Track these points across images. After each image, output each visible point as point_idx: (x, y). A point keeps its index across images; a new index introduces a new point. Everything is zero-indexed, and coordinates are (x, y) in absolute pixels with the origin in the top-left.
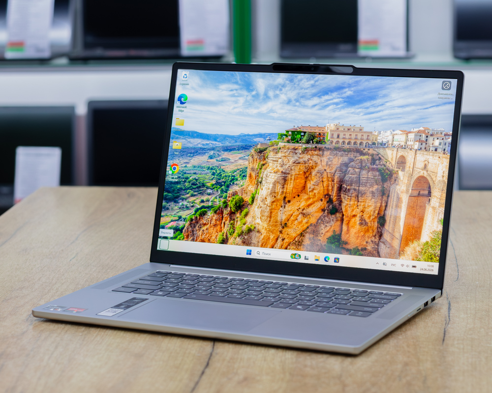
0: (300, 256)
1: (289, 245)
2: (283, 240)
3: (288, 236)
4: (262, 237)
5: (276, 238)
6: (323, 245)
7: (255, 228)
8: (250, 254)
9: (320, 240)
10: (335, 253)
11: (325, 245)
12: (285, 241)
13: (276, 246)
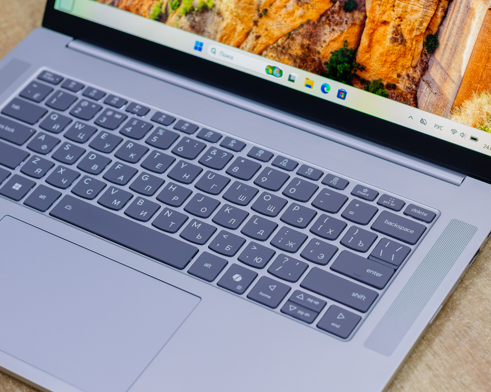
0: (281, 72)
1: (266, 49)
2: (258, 37)
3: (266, 33)
4: (224, 24)
5: (246, 31)
6: (323, 62)
7: (214, 6)
8: (200, 49)
9: (319, 53)
10: (341, 82)
11: (326, 63)
12: (261, 40)
13: (243, 45)
